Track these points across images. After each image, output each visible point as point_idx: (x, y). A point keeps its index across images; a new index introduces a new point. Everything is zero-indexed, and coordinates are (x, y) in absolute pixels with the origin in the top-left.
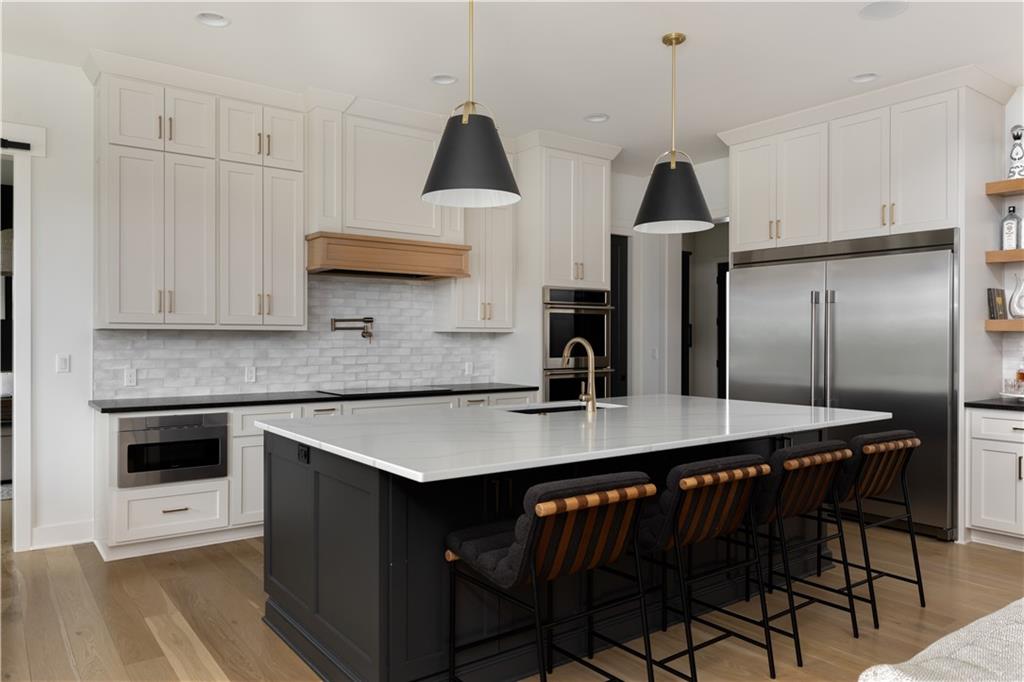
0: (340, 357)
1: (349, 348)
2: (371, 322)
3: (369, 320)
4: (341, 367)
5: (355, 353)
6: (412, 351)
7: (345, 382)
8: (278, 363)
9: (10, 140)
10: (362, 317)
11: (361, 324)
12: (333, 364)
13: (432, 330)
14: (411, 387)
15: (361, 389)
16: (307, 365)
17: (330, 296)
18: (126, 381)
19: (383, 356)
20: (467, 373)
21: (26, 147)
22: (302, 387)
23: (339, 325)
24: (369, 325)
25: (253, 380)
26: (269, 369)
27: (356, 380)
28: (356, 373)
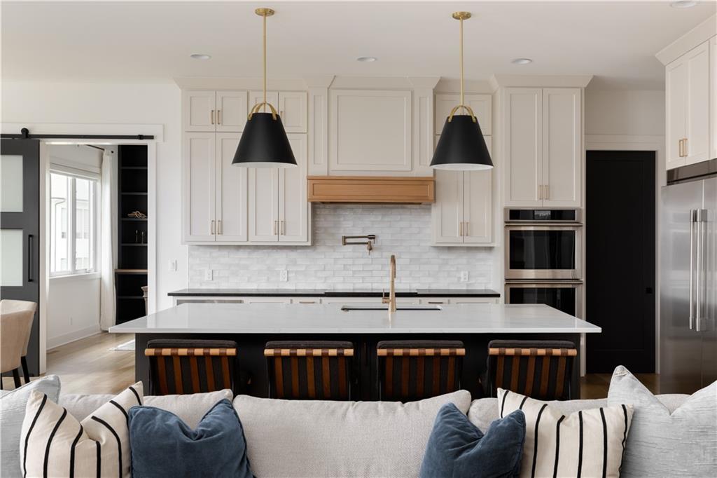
0: (350, 265)
1: (358, 258)
2: (374, 238)
3: (372, 237)
4: (351, 272)
5: (362, 261)
6: (411, 261)
7: (354, 284)
8: (303, 269)
9: (144, 135)
10: (367, 235)
11: (366, 240)
12: (344, 270)
13: (430, 244)
14: (410, 290)
15: (366, 289)
16: (324, 270)
17: (342, 219)
18: (207, 277)
19: (385, 264)
20: (462, 280)
21: (151, 137)
22: (321, 287)
23: (348, 241)
24: (372, 240)
25: (286, 280)
26: (296, 272)
27: (363, 282)
28: (363, 278)
